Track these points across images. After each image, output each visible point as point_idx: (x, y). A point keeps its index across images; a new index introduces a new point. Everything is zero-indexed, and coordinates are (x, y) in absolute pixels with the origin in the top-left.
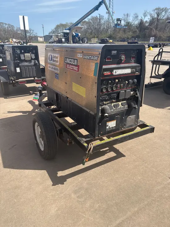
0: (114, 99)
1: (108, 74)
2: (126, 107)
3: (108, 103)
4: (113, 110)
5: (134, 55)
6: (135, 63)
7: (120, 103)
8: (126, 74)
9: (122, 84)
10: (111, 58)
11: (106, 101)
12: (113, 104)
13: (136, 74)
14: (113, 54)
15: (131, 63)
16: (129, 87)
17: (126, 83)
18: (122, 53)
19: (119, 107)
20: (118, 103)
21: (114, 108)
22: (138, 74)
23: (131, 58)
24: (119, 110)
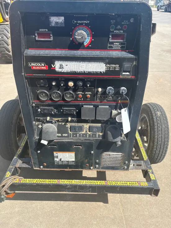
0: (72, 116)
1: (42, 68)
2: (99, 135)
3: (58, 121)
4: (66, 135)
5: (119, 30)
6: (122, 50)
7: (86, 126)
8: (90, 73)
9: (90, 93)
10: (50, 34)
11: (52, 116)
12: (69, 125)
13: (121, 77)
14: (53, 24)
15: (111, 48)
16: (108, 101)
17: (98, 91)
18: (81, 24)
19: (82, 133)
20: (82, 124)
21: (70, 132)
22: (130, 77)
23: (110, 36)
24: (80, 138)
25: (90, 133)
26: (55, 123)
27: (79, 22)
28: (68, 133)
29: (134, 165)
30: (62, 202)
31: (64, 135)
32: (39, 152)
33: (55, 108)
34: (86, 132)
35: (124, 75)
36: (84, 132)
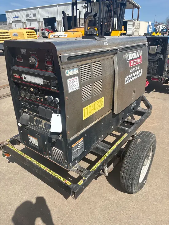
1: (18, 77)
3: (31, 114)
5: (49, 59)
6: (53, 72)
7: (43, 122)
9: (43, 98)
10: (22, 58)
12: (35, 118)
14: (22, 53)
15: (48, 70)
19: (40, 126)
20: (42, 120)
21: (35, 123)
22: (56, 91)
23: (46, 62)
24: (39, 129)
25: (44, 127)
26: (29, 114)
27: (32, 53)
28: (34, 123)
29: (78, 169)
30: (41, 180)
31: (32, 124)
32: (21, 131)
33: (29, 104)
34: (42, 126)
35: (53, 89)
36: (41, 126)
